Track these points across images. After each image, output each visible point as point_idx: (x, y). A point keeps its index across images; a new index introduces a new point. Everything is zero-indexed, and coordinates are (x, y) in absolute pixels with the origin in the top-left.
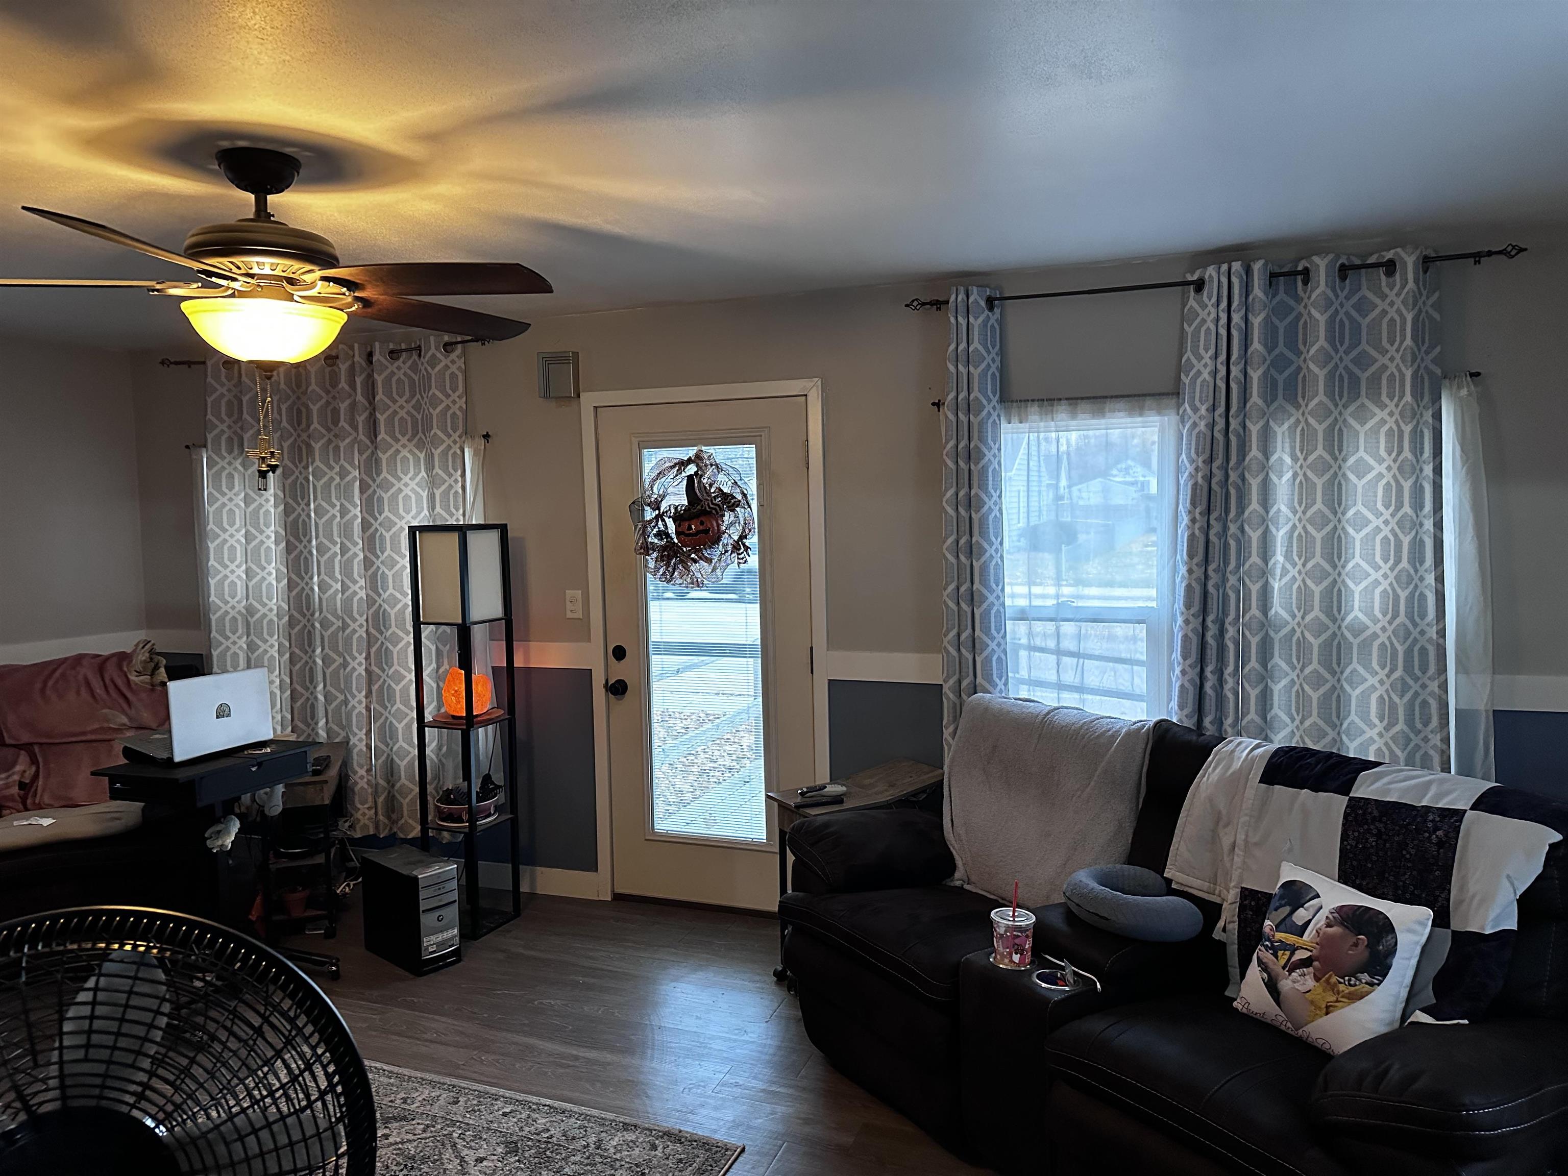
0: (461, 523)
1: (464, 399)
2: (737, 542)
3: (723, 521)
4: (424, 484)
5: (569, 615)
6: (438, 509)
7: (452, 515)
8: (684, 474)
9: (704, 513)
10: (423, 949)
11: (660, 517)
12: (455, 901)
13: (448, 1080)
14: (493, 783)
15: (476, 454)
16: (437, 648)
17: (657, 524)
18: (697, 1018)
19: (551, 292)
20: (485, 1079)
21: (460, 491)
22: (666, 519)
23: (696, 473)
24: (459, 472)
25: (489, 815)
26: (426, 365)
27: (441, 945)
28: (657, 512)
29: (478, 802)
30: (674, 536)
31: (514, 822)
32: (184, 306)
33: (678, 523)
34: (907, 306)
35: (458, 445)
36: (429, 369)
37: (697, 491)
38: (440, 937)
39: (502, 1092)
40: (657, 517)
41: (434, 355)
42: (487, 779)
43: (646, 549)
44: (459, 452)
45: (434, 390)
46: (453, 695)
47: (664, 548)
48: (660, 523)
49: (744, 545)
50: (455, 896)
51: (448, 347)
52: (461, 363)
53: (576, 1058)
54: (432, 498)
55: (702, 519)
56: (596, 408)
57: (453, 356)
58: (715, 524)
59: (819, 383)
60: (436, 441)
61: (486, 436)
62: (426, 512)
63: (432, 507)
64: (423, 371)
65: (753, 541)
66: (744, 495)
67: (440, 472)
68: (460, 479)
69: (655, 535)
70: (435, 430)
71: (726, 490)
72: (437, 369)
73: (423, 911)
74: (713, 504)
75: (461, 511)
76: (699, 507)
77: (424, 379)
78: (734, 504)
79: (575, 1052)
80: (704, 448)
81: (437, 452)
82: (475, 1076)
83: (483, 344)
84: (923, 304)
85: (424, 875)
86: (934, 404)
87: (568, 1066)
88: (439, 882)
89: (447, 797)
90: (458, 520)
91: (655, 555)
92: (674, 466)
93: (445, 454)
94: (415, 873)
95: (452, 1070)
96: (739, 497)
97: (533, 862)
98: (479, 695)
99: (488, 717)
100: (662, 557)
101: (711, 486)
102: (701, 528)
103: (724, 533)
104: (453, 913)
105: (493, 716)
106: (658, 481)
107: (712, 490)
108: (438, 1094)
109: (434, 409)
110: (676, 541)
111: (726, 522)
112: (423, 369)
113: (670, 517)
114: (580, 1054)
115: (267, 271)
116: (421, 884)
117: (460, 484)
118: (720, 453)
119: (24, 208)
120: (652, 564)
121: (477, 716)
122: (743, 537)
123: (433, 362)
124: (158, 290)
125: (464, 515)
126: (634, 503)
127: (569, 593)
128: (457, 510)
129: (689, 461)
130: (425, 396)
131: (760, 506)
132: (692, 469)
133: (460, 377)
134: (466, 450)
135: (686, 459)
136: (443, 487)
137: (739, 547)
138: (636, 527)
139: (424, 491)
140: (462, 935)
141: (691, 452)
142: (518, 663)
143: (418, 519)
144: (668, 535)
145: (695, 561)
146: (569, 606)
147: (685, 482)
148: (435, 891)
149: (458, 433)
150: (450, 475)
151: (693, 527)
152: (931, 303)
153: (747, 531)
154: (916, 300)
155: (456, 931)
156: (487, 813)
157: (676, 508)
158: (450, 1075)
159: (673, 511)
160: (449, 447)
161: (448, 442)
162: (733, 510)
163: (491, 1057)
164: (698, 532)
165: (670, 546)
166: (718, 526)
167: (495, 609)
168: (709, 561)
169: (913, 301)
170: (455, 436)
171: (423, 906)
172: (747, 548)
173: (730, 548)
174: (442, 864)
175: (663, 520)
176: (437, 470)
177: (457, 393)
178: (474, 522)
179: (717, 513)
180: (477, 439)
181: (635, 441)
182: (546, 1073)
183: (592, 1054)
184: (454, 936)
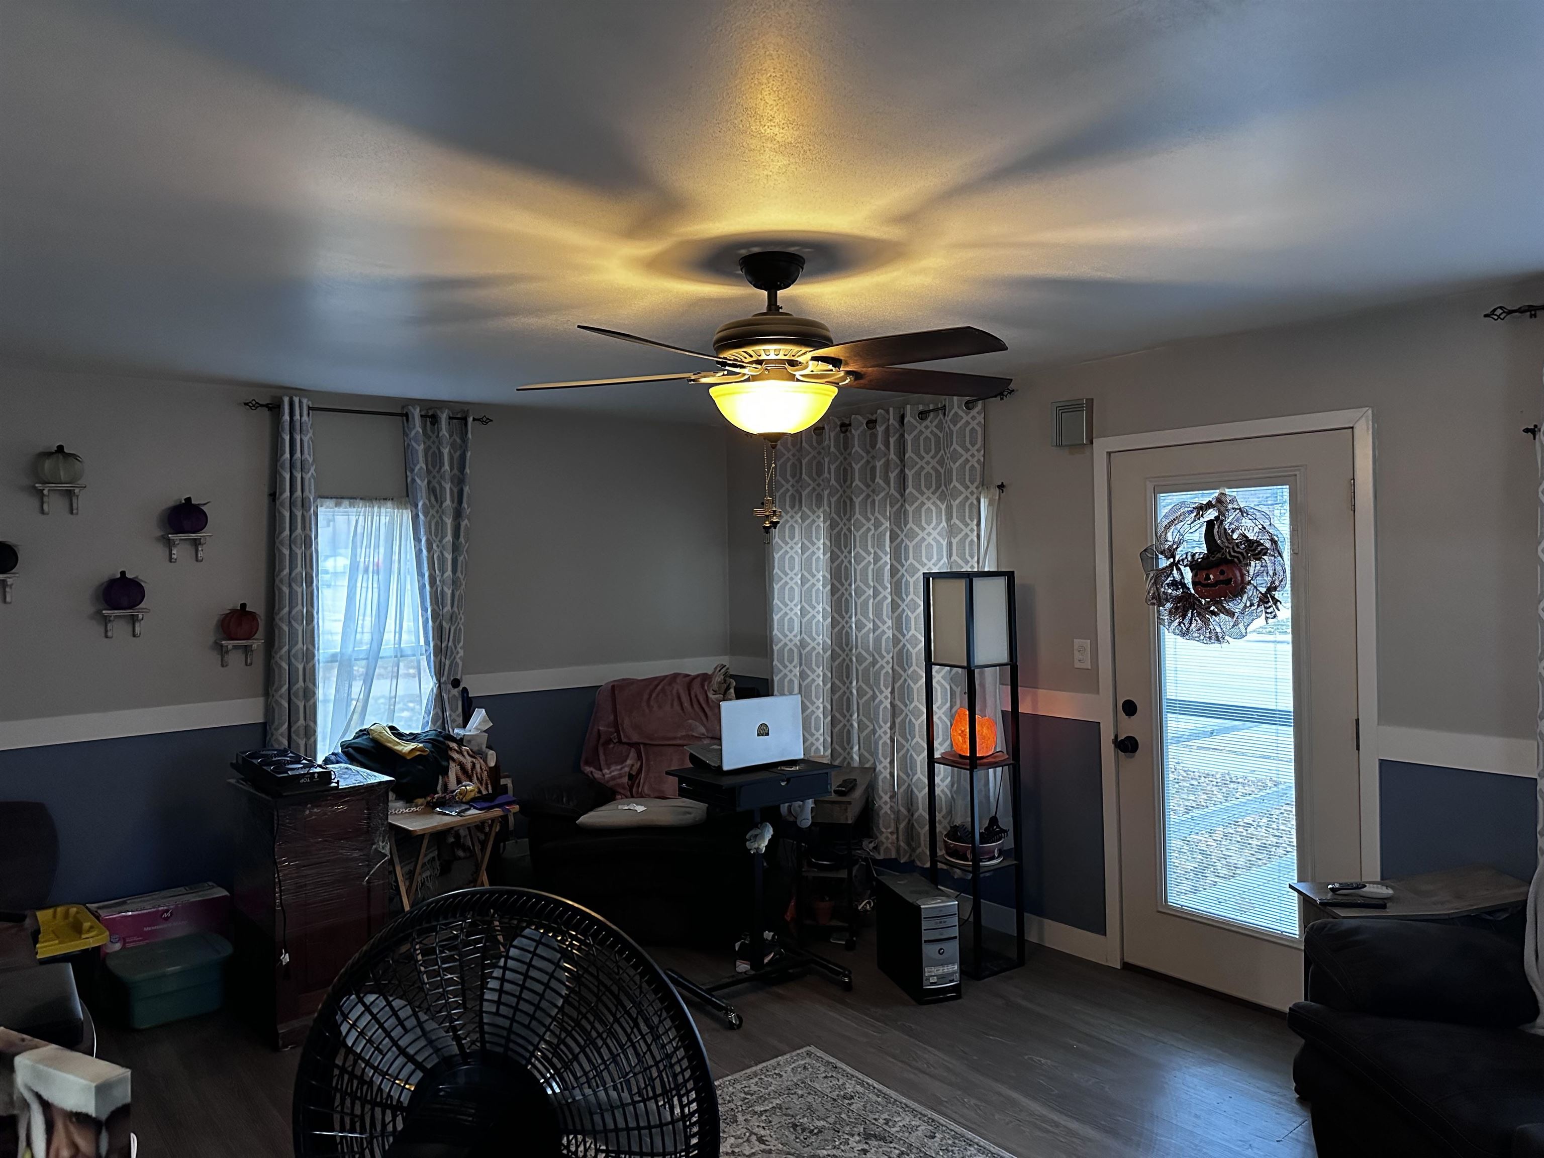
0: (976, 570)
1: (982, 452)
2: (1265, 595)
3: (1248, 572)
4: (944, 533)
5: (1077, 665)
6: (954, 557)
7: (967, 562)
8: (1202, 520)
9: (1225, 561)
10: (924, 978)
11: (1175, 564)
12: (955, 937)
13: (929, 1113)
14: (998, 827)
15: (990, 504)
16: (951, 687)
17: (1171, 573)
18: (1196, 1116)
19: (1006, 349)
20: (965, 1122)
21: (976, 540)
22: (1182, 567)
23: (1217, 518)
24: (975, 522)
25: (993, 858)
26: (949, 422)
27: (942, 978)
28: (1172, 560)
29: (981, 843)
30: (1190, 586)
31: (1019, 869)
32: (713, 391)
33: (1194, 572)
34: (1486, 316)
35: (975, 496)
36: (951, 426)
37: (1217, 537)
38: (942, 970)
39: (977, 1139)
40: (1171, 565)
41: (956, 413)
42: (994, 821)
43: (1159, 599)
44: (975, 502)
45: (955, 445)
46: (960, 735)
47: (1178, 599)
48: (1175, 572)
49: (1273, 598)
50: (955, 932)
51: (969, 406)
52: (980, 418)
53: (1057, 1125)
54: (950, 544)
55: (1224, 568)
56: (1109, 454)
57: (974, 412)
58: (1238, 574)
59: (1370, 412)
60: (955, 494)
61: (1001, 487)
62: (945, 559)
63: (950, 555)
64: (947, 429)
65: (1284, 595)
66: (1274, 542)
67: (957, 522)
68: (975, 528)
69: (1168, 584)
70: (955, 483)
71: (1251, 536)
72: (958, 426)
73: (926, 941)
74: (1235, 551)
75: (976, 559)
76: (1219, 555)
77: (947, 436)
78: (1260, 552)
79: (1056, 1118)
80: (1227, 491)
81: (955, 504)
82: (954, 1116)
83: (1002, 399)
84: (1510, 312)
85: (928, 905)
86: (1527, 431)
87: (1048, 1131)
88: (941, 916)
89: (955, 832)
90: (972, 567)
91: (1168, 605)
92: (1192, 512)
93: (962, 505)
94: (919, 902)
95: (935, 1104)
96: (1268, 544)
97: (1041, 913)
98: (984, 738)
99: (993, 760)
100: (1177, 608)
101: (1233, 532)
102: (1222, 578)
103: (1249, 582)
104: (953, 949)
105: (997, 760)
106: (1173, 528)
107: (1235, 536)
108: (918, 1124)
109: (954, 463)
110: (1193, 592)
111: (1251, 572)
112: (946, 426)
113: (1185, 566)
114: (1063, 1122)
115: (772, 356)
116: (923, 915)
117: (975, 533)
118: (1243, 497)
119: (579, 327)
120: (1166, 617)
121: (982, 758)
122: (1272, 589)
123: (955, 420)
124: (693, 380)
125: (978, 562)
126: (1145, 550)
127: (1077, 642)
128: (972, 558)
129: (1209, 505)
130: (947, 452)
131: (1294, 554)
132: (1211, 514)
133: (980, 431)
134: (982, 500)
135: (1205, 502)
136: (960, 536)
137: (1267, 599)
138: (1148, 575)
139: (944, 539)
140: (962, 972)
141: (1210, 496)
142: (1024, 708)
143: (938, 567)
144: (1184, 586)
145: (1213, 613)
146: (1077, 655)
147: (1204, 528)
148: (936, 923)
149: (975, 484)
150: (967, 525)
151: (1212, 576)
152: (1520, 311)
153: (1277, 583)
154: (1501, 308)
155: (956, 967)
156: (992, 855)
157: (1193, 555)
158: (932, 1109)
159: (1190, 558)
160: (967, 498)
161: (966, 493)
162: (1259, 559)
163: (973, 1101)
164: (1216, 583)
165: (1187, 596)
166: (1242, 575)
167: (1003, 656)
168: (1231, 614)
169: (1495, 310)
170: (973, 488)
171: (925, 936)
172: (1276, 601)
173: (1256, 601)
174: (944, 898)
175: (1179, 569)
176: (955, 520)
177: (977, 447)
178: (986, 570)
179: (1240, 562)
180: (992, 490)
181: (1150, 487)
182: (1024, 1132)
183: (1074, 1125)
184: (954, 973)
